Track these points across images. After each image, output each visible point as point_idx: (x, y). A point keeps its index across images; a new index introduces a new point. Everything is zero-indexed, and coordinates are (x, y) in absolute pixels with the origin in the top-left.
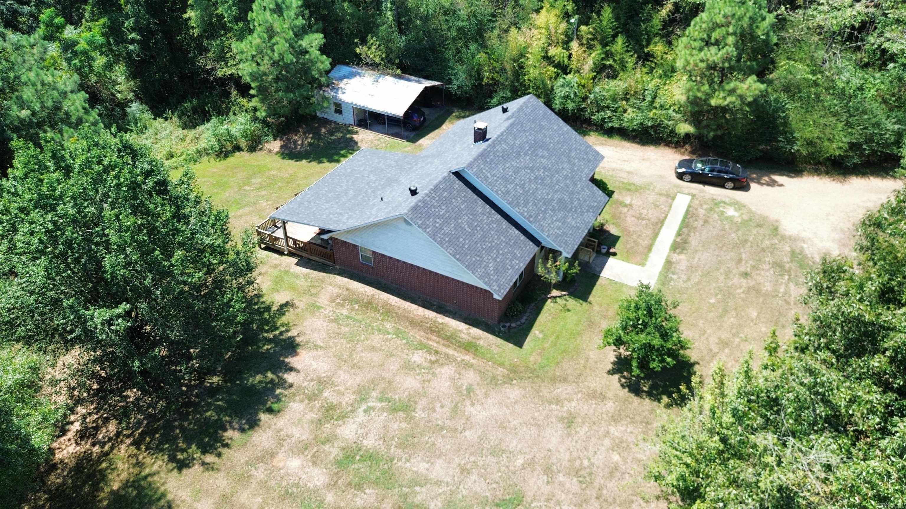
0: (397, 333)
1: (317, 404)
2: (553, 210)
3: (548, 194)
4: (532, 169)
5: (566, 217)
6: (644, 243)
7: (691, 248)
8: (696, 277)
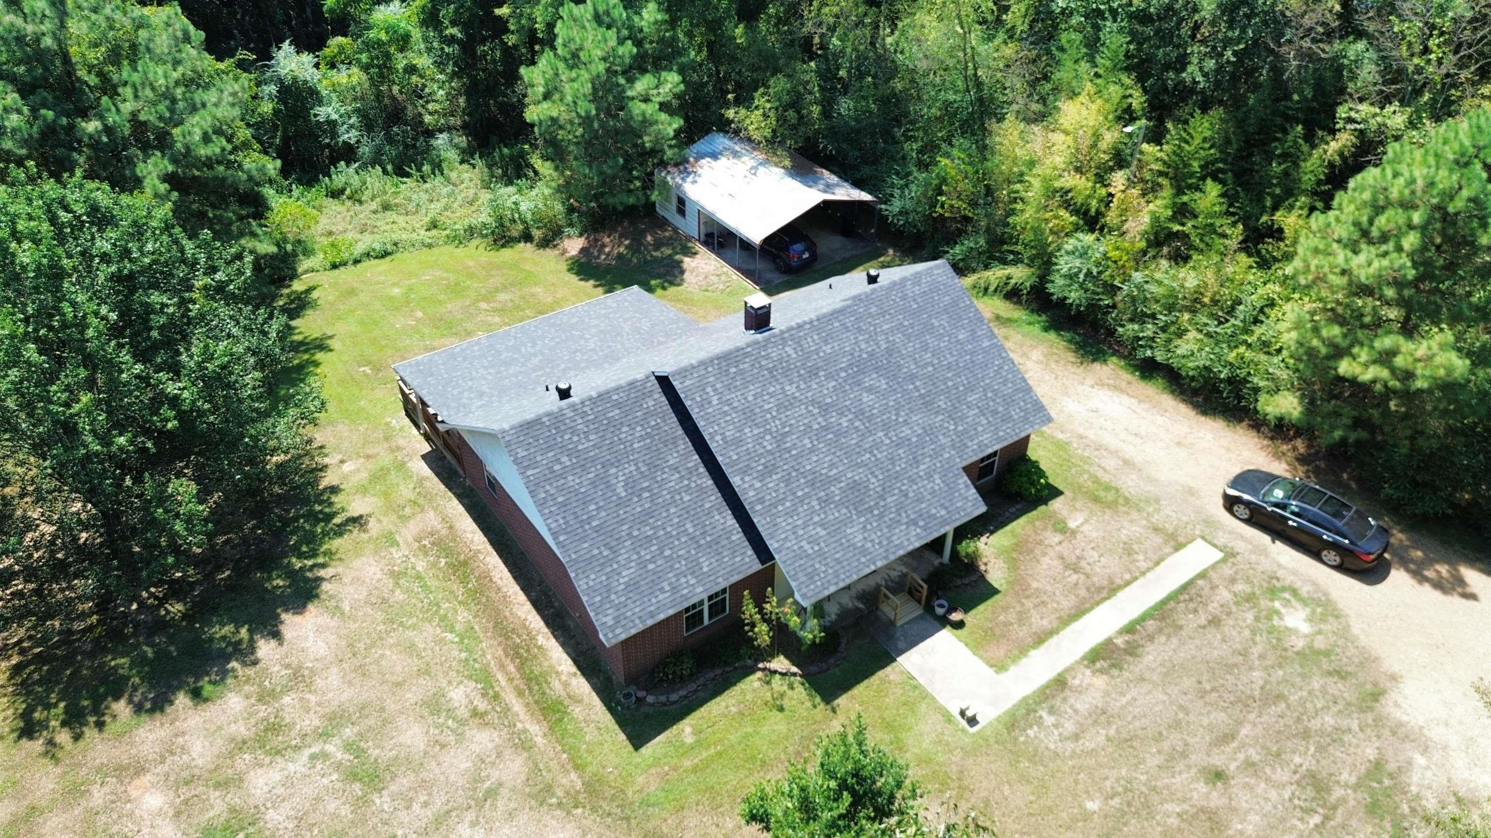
0: (466, 635)
1: (263, 711)
2: (825, 502)
3: (832, 466)
4: (825, 410)
5: (847, 522)
6: (1039, 621)
7: (1134, 668)
8: (1096, 738)
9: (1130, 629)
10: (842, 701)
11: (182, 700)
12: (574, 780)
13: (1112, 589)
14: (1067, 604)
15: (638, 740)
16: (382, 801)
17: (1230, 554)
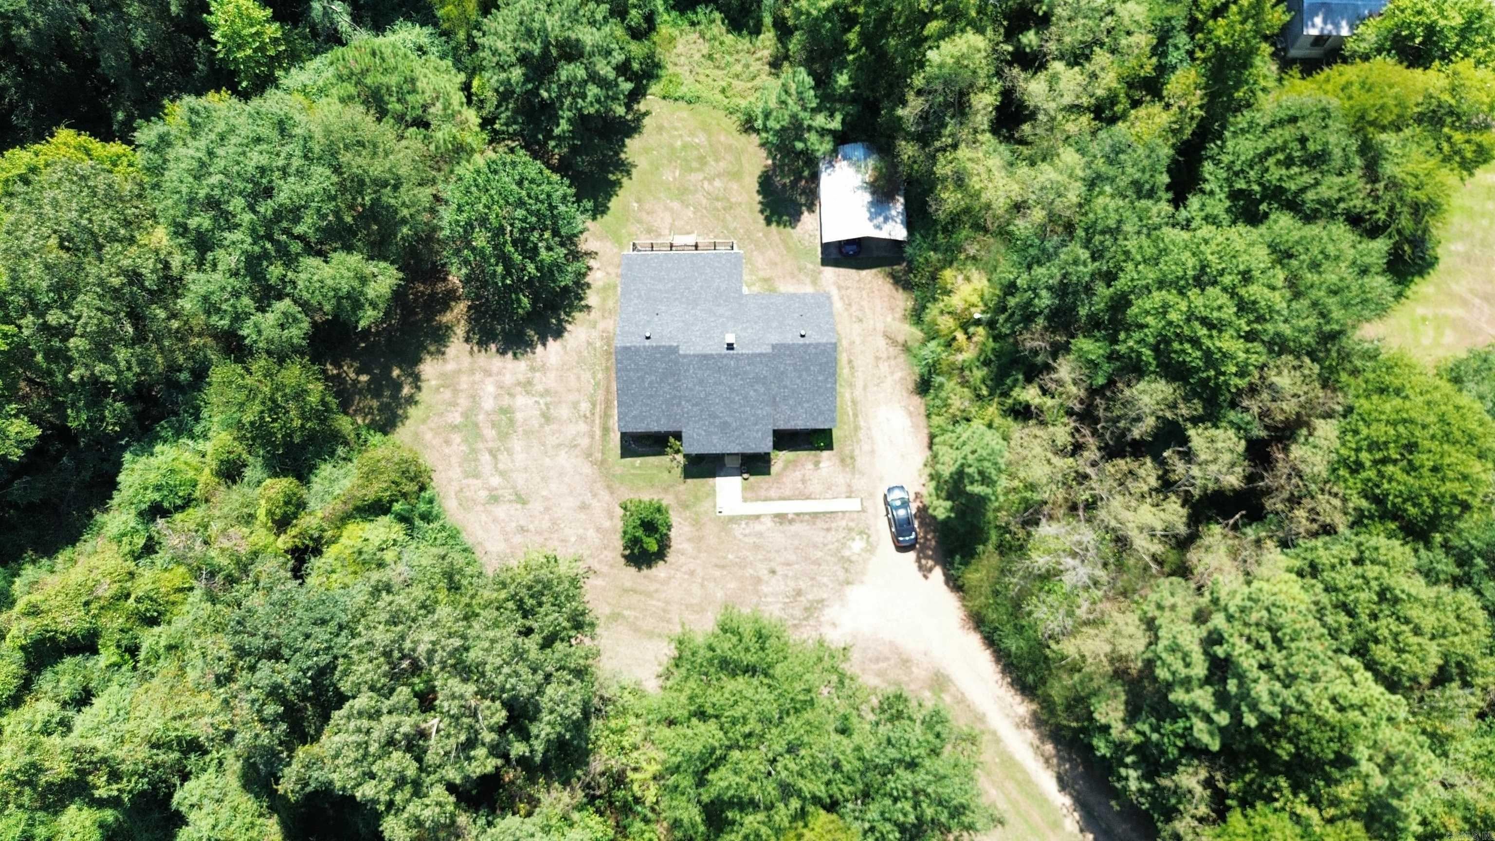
0: (597, 384)
1: (530, 375)
5: (715, 433)
6: (772, 493)
7: (786, 527)
8: (751, 540)
9: (798, 515)
10: (689, 481)
11: (510, 355)
12: (599, 456)
13: (808, 498)
14: (788, 493)
15: (623, 455)
16: (547, 429)
17: (863, 511)
